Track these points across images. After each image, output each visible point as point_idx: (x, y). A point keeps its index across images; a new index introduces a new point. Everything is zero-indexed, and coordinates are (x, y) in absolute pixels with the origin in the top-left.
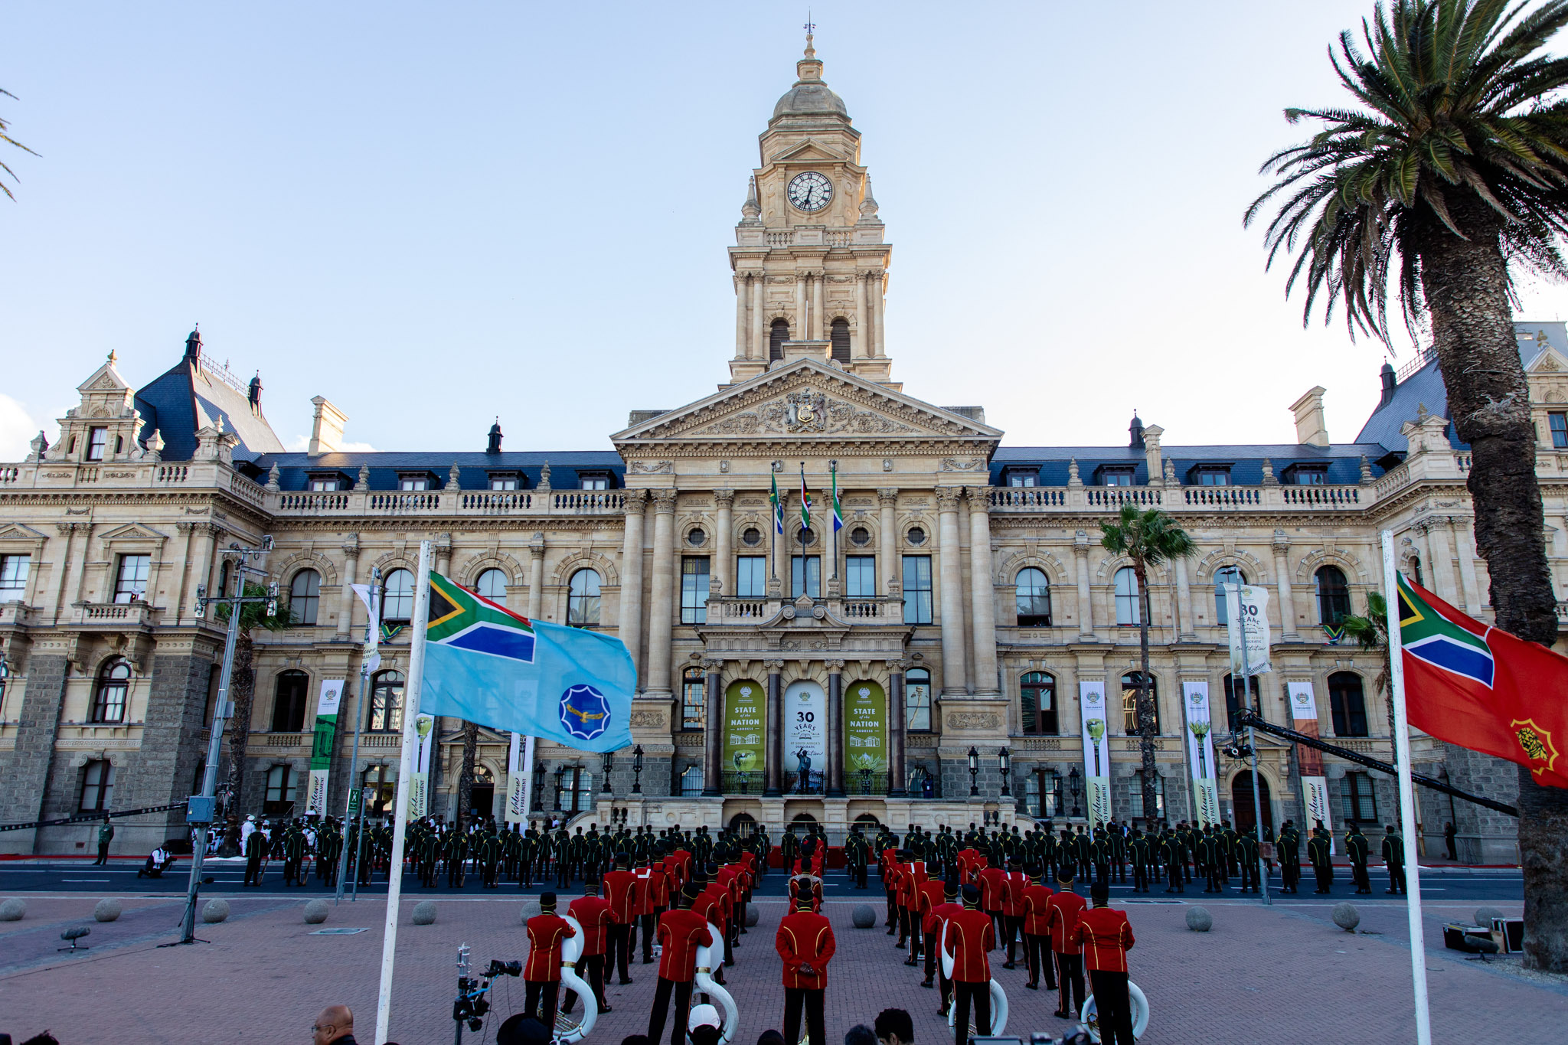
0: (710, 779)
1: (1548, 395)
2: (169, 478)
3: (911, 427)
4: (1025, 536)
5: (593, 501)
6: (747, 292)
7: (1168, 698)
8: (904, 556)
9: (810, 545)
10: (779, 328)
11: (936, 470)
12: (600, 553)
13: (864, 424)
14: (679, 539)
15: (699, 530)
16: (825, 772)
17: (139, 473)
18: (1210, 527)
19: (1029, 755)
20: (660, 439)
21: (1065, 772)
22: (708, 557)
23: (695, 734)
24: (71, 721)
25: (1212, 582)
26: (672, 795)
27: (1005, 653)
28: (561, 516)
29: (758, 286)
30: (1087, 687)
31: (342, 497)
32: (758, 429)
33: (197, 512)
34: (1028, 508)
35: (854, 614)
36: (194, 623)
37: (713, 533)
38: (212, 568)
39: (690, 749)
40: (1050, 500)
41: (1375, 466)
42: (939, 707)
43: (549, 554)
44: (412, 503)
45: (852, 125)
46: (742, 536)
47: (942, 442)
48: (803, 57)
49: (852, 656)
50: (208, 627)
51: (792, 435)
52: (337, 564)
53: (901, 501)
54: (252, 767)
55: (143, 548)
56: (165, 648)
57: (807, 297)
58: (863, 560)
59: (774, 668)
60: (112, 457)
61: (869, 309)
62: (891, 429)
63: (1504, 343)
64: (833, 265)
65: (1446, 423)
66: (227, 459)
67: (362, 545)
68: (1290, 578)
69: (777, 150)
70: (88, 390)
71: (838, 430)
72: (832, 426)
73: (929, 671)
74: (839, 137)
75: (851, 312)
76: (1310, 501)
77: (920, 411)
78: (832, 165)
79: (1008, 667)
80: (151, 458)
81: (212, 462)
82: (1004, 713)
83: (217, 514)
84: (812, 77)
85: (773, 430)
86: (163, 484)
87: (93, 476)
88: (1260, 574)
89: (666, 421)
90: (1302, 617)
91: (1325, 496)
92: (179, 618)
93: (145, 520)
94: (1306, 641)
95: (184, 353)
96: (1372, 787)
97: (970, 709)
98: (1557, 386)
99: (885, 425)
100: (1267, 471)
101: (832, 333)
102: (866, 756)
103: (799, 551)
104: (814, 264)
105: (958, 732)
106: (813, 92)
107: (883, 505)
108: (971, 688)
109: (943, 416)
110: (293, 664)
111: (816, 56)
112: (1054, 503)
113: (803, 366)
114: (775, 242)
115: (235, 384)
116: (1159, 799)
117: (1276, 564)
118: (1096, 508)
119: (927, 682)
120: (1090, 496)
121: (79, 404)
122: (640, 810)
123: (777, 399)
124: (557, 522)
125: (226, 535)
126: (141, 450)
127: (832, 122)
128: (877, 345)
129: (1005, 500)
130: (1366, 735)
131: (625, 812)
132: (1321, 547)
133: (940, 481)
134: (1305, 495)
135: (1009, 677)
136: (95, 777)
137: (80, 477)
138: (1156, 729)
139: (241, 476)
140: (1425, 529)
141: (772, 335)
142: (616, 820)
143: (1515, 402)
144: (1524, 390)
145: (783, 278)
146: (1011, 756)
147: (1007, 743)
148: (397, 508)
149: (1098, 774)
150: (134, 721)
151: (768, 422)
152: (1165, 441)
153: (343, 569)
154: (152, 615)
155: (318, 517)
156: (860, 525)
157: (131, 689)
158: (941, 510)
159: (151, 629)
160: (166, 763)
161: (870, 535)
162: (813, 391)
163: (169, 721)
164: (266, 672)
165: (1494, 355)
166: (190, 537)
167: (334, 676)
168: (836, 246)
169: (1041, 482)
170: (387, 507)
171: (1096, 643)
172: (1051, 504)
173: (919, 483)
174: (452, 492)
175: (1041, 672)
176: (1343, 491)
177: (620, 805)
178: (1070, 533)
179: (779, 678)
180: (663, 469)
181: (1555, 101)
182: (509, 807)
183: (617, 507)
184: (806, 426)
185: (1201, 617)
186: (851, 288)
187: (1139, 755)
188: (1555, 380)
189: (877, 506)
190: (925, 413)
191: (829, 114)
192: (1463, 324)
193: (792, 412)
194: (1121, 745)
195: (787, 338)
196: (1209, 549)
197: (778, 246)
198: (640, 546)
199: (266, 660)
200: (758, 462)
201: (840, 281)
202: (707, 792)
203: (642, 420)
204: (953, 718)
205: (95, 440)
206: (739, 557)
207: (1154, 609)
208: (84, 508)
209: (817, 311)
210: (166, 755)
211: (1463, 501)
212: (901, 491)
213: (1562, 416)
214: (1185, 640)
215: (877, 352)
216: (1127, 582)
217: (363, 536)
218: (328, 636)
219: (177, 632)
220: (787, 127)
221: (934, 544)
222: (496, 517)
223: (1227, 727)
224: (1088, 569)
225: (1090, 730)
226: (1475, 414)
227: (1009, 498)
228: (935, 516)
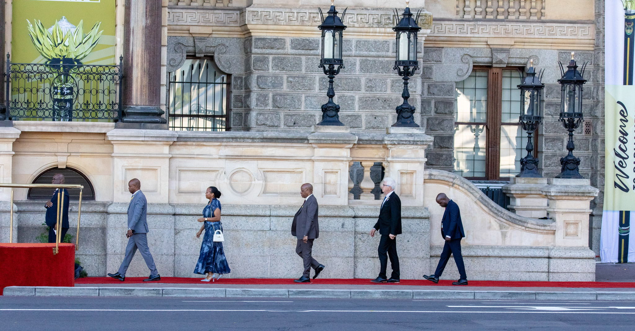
19: (466, 33)
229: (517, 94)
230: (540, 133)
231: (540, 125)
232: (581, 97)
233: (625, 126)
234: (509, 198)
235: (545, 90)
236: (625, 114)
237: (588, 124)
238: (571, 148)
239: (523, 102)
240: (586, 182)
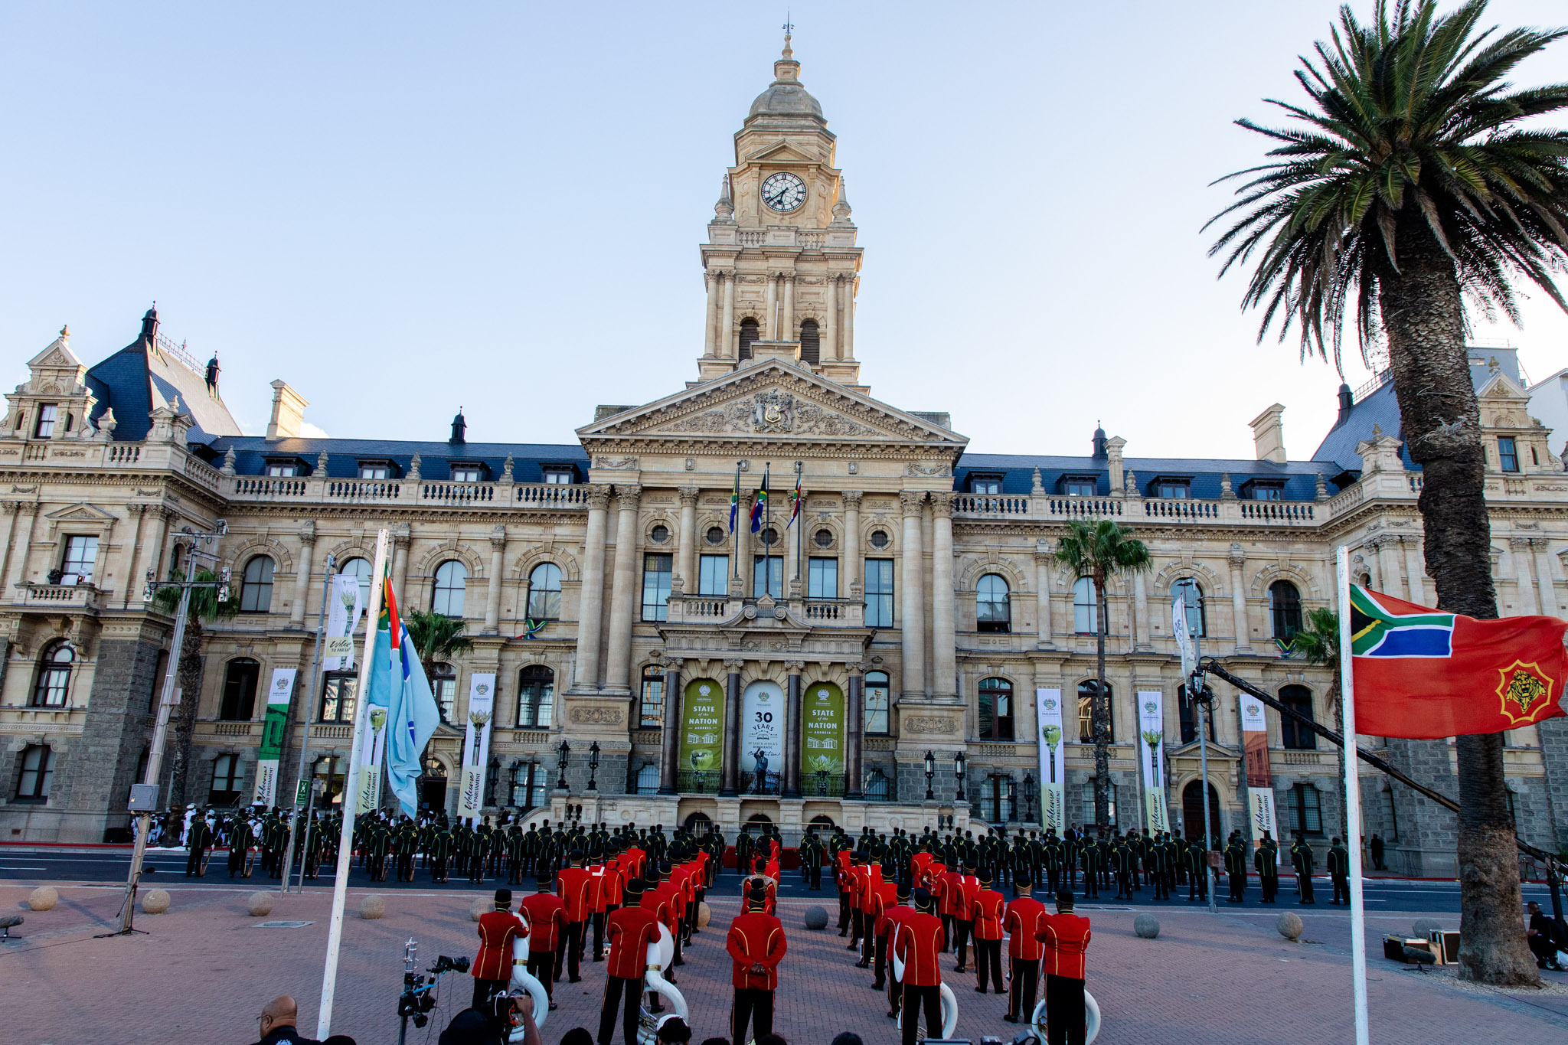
0: (666, 778)
1: (1498, 420)
2: (120, 459)
3: (877, 431)
4: (987, 543)
5: (556, 495)
6: (717, 291)
7: (1122, 707)
8: (866, 559)
9: (774, 545)
10: (749, 327)
11: (901, 474)
12: (562, 547)
13: (831, 426)
14: (642, 536)
15: (663, 527)
16: (782, 773)
17: (89, 452)
18: (1168, 539)
19: (984, 760)
20: (626, 434)
21: (1020, 778)
22: (670, 555)
23: (653, 732)
24: (10, 705)
25: (1169, 594)
26: (627, 793)
27: (964, 658)
28: (523, 509)
29: (728, 285)
30: (1043, 694)
31: (300, 484)
32: (724, 428)
33: (149, 494)
34: (991, 515)
35: (815, 616)
36: (142, 607)
37: (676, 530)
38: (162, 552)
39: (647, 747)
40: (1013, 507)
41: (1330, 483)
42: (897, 710)
43: (510, 546)
44: (372, 491)
45: (828, 127)
46: (705, 534)
47: (908, 447)
48: (781, 58)
49: (812, 658)
50: (157, 612)
51: (759, 435)
52: (292, 551)
53: (865, 504)
54: (198, 755)
55: (92, 529)
56: (111, 631)
57: (778, 297)
58: (827, 563)
59: (734, 667)
60: (61, 435)
61: (839, 312)
62: (857, 432)
63: (1457, 367)
64: (805, 267)
65: (1400, 443)
66: (182, 440)
67: (319, 533)
68: (1245, 591)
69: (752, 149)
70: (38, 365)
71: (804, 432)
72: (799, 427)
73: (888, 674)
74: (814, 139)
75: (821, 314)
76: (1267, 516)
77: (886, 415)
78: (806, 166)
79: (966, 673)
80: (103, 437)
81: (166, 443)
82: (961, 717)
83: (169, 497)
84: (788, 78)
85: (739, 429)
86: (114, 464)
87: (41, 454)
88: (1216, 587)
89: (632, 417)
90: (1256, 630)
91: (1281, 512)
92: (127, 602)
93: (95, 500)
94: (1259, 654)
95: (140, 331)
96: (1319, 799)
97: (927, 713)
98: (1505, 411)
99: (851, 428)
100: (1226, 485)
101: (802, 334)
102: (823, 758)
103: (762, 551)
104: (786, 265)
105: (915, 736)
106: (789, 93)
107: (848, 508)
108: (929, 692)
109: (910, 421)
110: (244, 652)
111: (794, 57)
112: (1017, 511)
113: (772, 366)
114: (747, 241)
115: (192, 365)
116: (1111, 806)
117: (1231, 576)
118: (1057, 517)
119: (886, 685)
120: (1053, 505)
121: (29, 379)
122: (595, 807)
123: (744, 399)
124: (519, 515)
125: (178, 519)
126: (92, 429)
127: (807, 124)
128: (846, 348)
129: (969, 506)
130: (1314, 747)
131: (579, 808)
132: (1275, 562)
133: (905, 486)
134: (1262, 510)
135: (967, 682)
136: (34, 762)
137: (27, 454)
138: (1110, 737)
139: (196, 459)
140: (1376, 546)
141: (742, 334)
142: (569, 817)
143: (1466, 425)
144: (1474, 414)
145: (754, 278)
146: (967, 761)
147: (963, 748)
148: (356, 496)
149: (1053, 780)
150: (77, 705)
151: (735, 421)
152: (1127, 452)
153: (299, 555)
154: (99, 598)
155: (274, 503)
156: (824, 527)
157: (74, 673)
158: (905, 515)
159: (97, 612)
160: (109, 750)
161: (834, 537)
162: (781, 392)
163: (112, 706)
164: (216, 660)
165: (1447, 378)
166: (141, 519)
167: (286, 665)
168: (809, 247)
169: (1004, 490)
170: (346, 494)
171: (1054, 651)
172: (1013, 512)
173: (884, 486)
174: (413, 481)
175: (999, 679)
176: (1299, 507)
177: (574, 802)
178: (1032, 541)
179: (738, 677)
180: (628, 465)
181: (1511, 132)
182: (462, 802)
183: (581, 502)
184: (772, 426)
185: (1157, 628)
186: (821, 290)
187: (1093, 763)
188: (1505, 406)
189: (841, 508)
190: (892, 417)
191: (805, 116)
192: (1418, 347)
193: (759, 412)
194: (1077, 752)
195: (758, 338)
196: (1167, 560)
197: (750, 245)
198: (602, 540)
199: (216, 647)
200: (724, 461)
201: (811, 283)
202: (662, 791)
203: (608, 415)
204: (911, 721)
205: (45, 417)
206: (702, 555)
207: (1111, 619)
208: (31, 486)
209: (788, 312)
210: (109, 741)
211: (1414, 521)
212: (866, 494)
213: (1510, 440)
214: (1141, 650)
215: (846, 354)
216: (1085, 590)
217: (320, 523)
218: (281, 624)
219: (124, 616)
220: (763, 126)
221: (897, 548)
222: (457, 508)
223: (1179, 737)
224: (1048, 578)
225: (1046, 736)
226: (1428, 435)
227: (972, 504)
228: (899, 520)
240: (1037, 825)
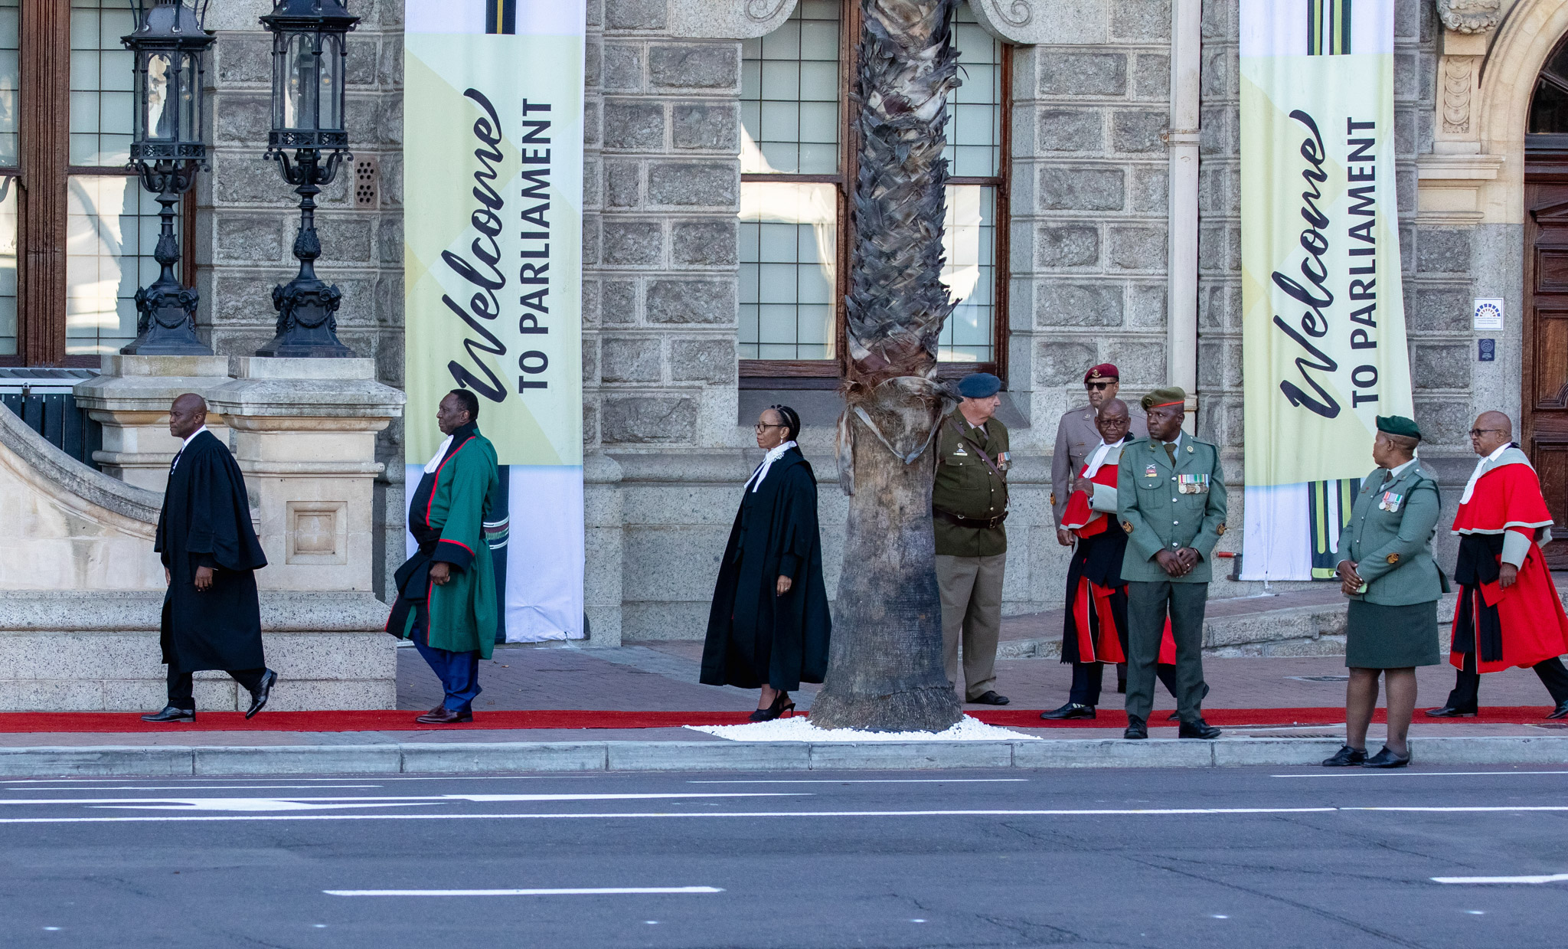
229: (120, 68)
230: (202, 201)
231: (202, 175)
232: (341, 77)
233: (494, 176)
234: (98, 425)
235: (217, 52)
236: (494, 135)
237: (365, 170)
238: (307, 251)
239: (141, 95)
240: (361, 370)
